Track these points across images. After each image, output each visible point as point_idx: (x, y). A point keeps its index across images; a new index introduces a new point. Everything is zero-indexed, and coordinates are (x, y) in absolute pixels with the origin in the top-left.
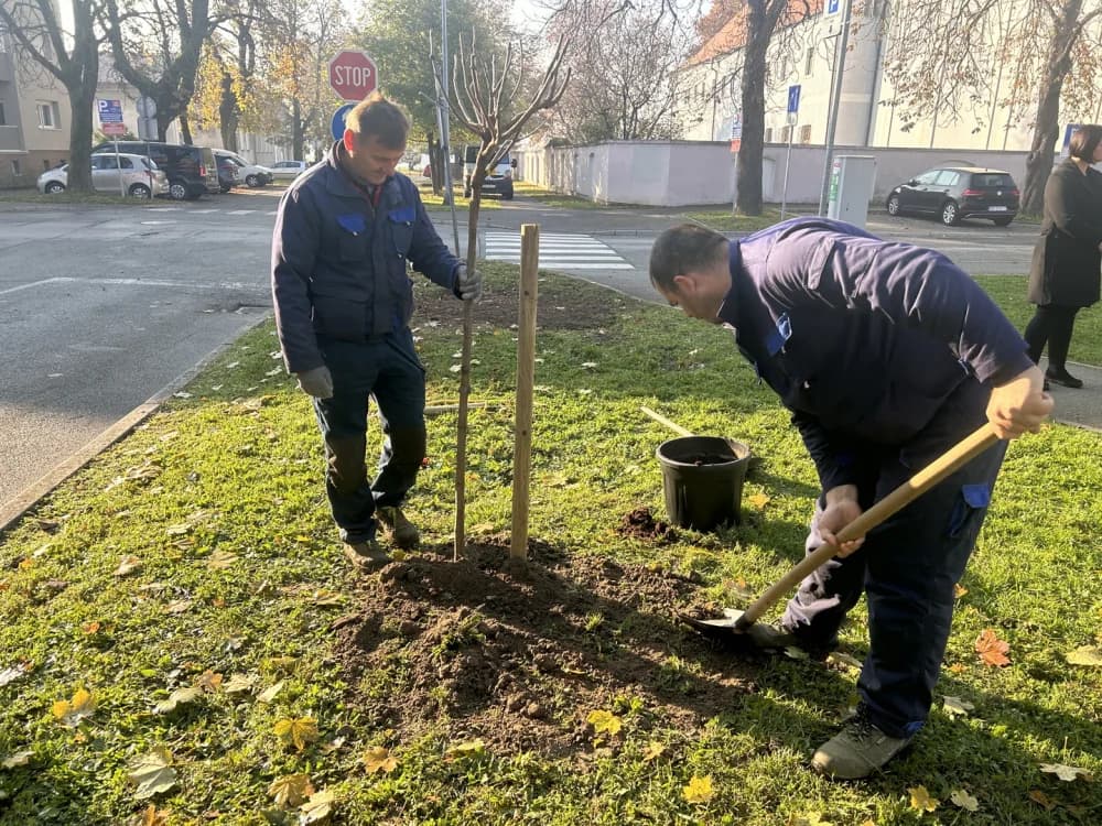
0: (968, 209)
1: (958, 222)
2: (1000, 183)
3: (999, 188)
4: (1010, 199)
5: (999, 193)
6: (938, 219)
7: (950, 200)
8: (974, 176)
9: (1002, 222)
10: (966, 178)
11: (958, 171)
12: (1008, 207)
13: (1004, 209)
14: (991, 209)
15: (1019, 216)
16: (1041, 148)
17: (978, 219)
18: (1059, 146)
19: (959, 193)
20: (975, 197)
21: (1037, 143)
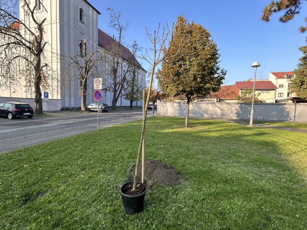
0: (16, 114)
1: (14, 118)
2: (26, 107)
4: (30, 110)
5: (26, 109)
6: (7, 118)
7: (10, 112)
8: (16, 105)
9: (30, 117)
10: (14, 106)
11: (11, 104)
13: (29, 114)
14: (24, 114)
15: (35, 114)
16: (38, 98)
17: (21, 117)
18: (43, 97)
19: (12, 109)
20: (18, 111)
21: (36, 97)
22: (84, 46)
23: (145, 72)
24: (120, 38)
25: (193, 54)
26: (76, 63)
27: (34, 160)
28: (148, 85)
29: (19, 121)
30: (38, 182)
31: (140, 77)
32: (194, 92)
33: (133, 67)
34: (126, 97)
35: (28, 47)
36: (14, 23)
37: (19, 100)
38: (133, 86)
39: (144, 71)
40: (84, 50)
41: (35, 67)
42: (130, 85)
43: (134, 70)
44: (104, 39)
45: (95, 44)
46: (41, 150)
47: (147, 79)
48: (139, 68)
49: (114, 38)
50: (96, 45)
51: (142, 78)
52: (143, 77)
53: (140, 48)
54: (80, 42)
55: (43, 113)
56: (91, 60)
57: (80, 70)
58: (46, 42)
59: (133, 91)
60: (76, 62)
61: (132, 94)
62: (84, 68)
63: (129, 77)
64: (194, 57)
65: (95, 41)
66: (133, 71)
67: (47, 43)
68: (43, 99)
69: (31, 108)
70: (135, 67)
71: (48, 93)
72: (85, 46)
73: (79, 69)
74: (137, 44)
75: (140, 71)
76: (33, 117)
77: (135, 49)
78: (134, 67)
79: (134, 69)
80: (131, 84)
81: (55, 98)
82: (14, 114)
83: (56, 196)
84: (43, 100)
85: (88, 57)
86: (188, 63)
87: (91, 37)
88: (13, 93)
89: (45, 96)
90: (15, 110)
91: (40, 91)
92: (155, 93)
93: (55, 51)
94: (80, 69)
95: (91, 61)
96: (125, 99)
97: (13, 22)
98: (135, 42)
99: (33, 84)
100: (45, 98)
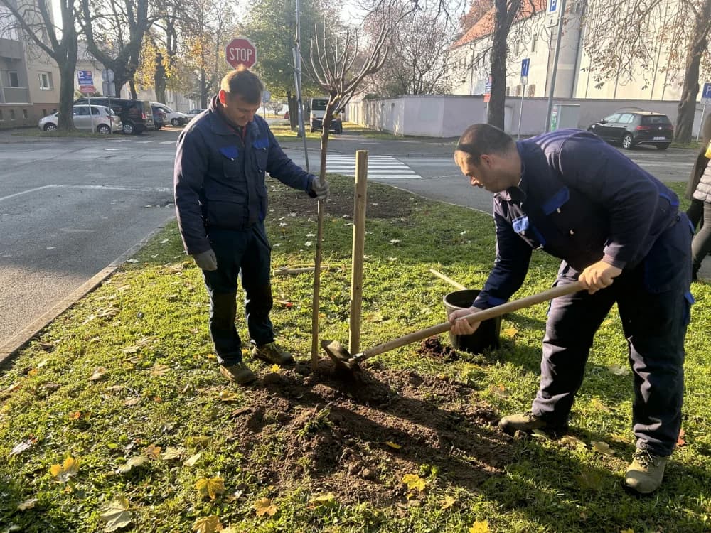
0: (639, 138)
1: (633, 147)
2: (662, 122)
3: (660, 125)
4: (667, 132)
5: (660, 128)
7: (628, 133)
8: (644, 117)
9: (662, 147)
10: (638, 119)
11: (633, 114)
12: (666, 138)
13: (663, 138)
14: (655, 138)
15: (673, 143)
16: (687, 99)
17: (646, 145)
18: (699, 97)
19: (633, 128)
20: (644, 132)
21: (685, 95)
41: (698, 16)
55: (690, 141)
68: (699, 102)
69: (669, 125)
76: (668, 148)
84: (697, 106)
88: (642, 88)
89: (706, 94)
90: (639, 128)
91: (697, 80)
100: (705, 100)
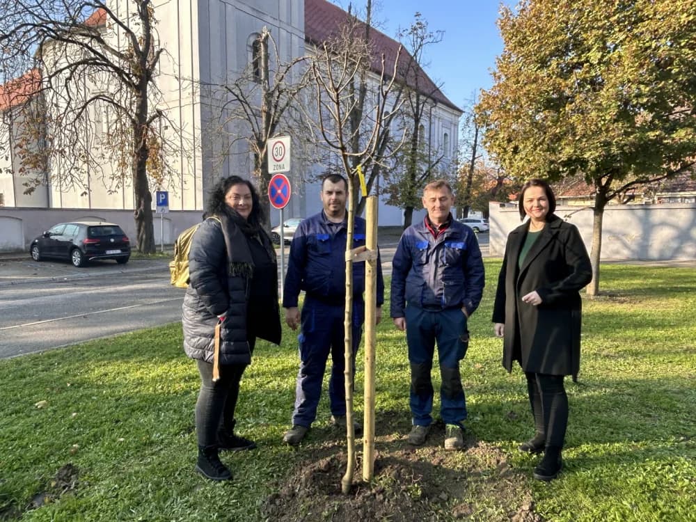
0: (90, 253)
1: (85, 264)
2: (113, 233)
3: (112, 236)
4: (122, 243)
5: (112, 240)
6: (70, 262)
7: (75, 248)
8: (90, 228)
9: (122, 261)
10: (84, 231)
11: (78, 225)
12: (121, 250)
13: (119, 251)
14: (108, 252)
15: (133, 254)
16: (142, 207)
17: (101, 260)
18: (154, 206)
19: (81, 241)
20: (93, 244)
21: (139, 204)
22: (262, 48)
23: (456, 112)
24: (369, 8)
25: (616, 18)
26: (241, 101)
27: (72, 385)
28: (465, 156)
29: (94, 273)
30: (48, 456)
31: (439, 130)
32: (619, 161)
33: (414, 100)
34: (393, 197)
35: (117, 69)
36: (81, 7)
37: (101, 215)
38: (414, 161)
39: (451, 110)
40: (263, 61)
41: (133, 122)
42: (403, 157)
43: (417, 107)
44: (324, 22)
45: (295, 39)
46: (105, 354)
47: (460, 137)
48: (435, 101)
49: (352, 13)
50: (298, 40)
51: (446, 135)
52: (450, 129)
53: (435, 34)
54: (252, 40)
55: (154, 251)
56: (283, 87)
57: (251, 122)
58: (162, 50)
59: (413, 176)
60: (241, 98)
61: (411, 187)
62: (264, 115)
63: (399, 133)
64: (620, 31)
65: (294, 31)
66: (412, 113)
67: (164, 52)
68: (155, 211)
69: (124, 236)
70: (421, 97)
71: (166, 193)
72: (266, 47)
73: (249, 119)
74: (423, 22)
75: (439, 111)
76: (130, 261)
77: (419, 40)
78: (418, 100)
79: (418, 104)
80: (408, 154)
81: (189, 206)
82: (84, 252)
83: (74, 512)
84: (154, 215)
85: (274, 81)
86: (594, 56)
87: (284, 18)
88: (82, 195)
89: (161, 201)
90: (86, 241)
91: (148, 189)
92: (490, 183)
93: (186, 73)
94: (253, 118)
95: (280, 92)
96: (389, 203)
97: (78, 6)
98: (418, 15)
99: (129, 171)
100: (160, 208)
